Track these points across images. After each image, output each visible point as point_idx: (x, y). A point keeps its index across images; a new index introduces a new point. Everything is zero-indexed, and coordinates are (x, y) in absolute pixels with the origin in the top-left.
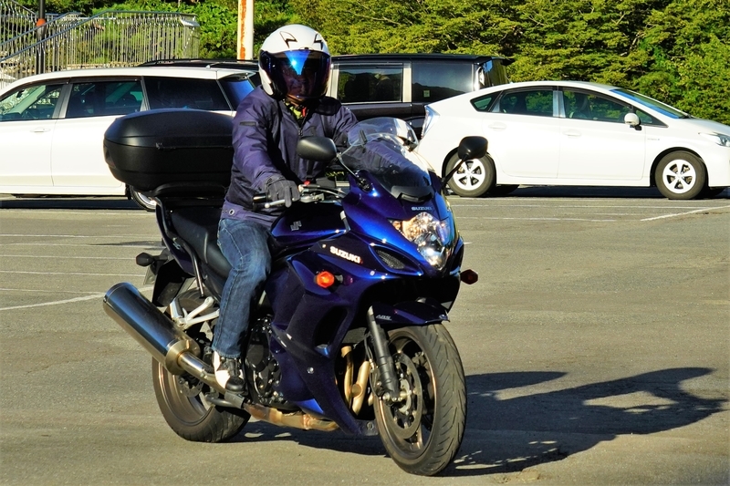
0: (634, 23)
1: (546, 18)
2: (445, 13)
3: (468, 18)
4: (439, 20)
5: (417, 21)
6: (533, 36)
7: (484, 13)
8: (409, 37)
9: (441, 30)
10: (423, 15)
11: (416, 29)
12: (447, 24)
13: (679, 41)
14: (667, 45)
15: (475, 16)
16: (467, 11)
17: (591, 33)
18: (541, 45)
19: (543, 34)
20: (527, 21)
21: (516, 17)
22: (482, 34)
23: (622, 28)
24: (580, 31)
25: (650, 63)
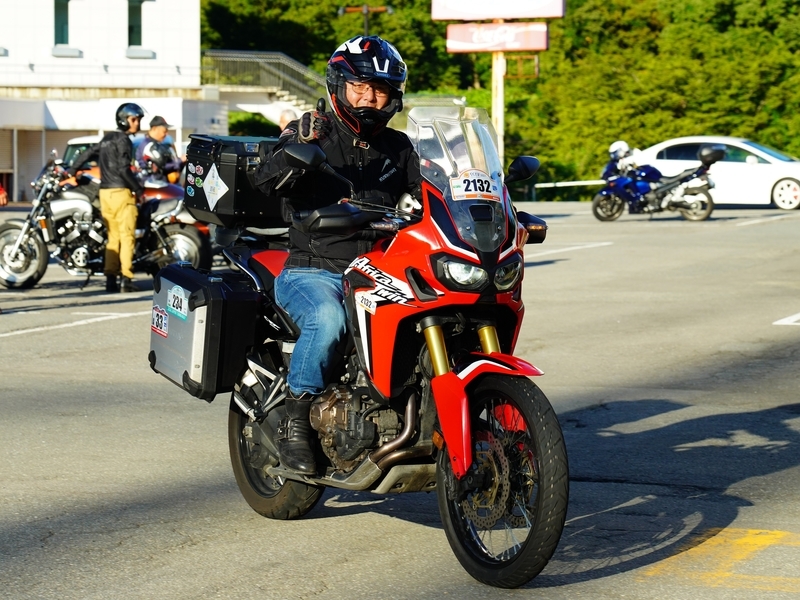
0: (760, 95)
1: (703, 94)
2: (638, 92)
3: (653, 95)
4: (634, 96)
5: (619, 97)
6: (694, 105)
7: (662, 92)
8: (615, 107)
9: (635, 103)
10: (622, 93)
11: (618, 103)
12: (638, 100)
13: (789, 106)
14: (781, 109)
15: (657, 93)
16: (652, 90)
17: (731, 103)
18: (699, 111)
19: (700, 104)
20: (691, 95)
21: (682, 93)
22: (663, 105)
23: (751, 99)
24: (724, 102)
25: (770, 121)
